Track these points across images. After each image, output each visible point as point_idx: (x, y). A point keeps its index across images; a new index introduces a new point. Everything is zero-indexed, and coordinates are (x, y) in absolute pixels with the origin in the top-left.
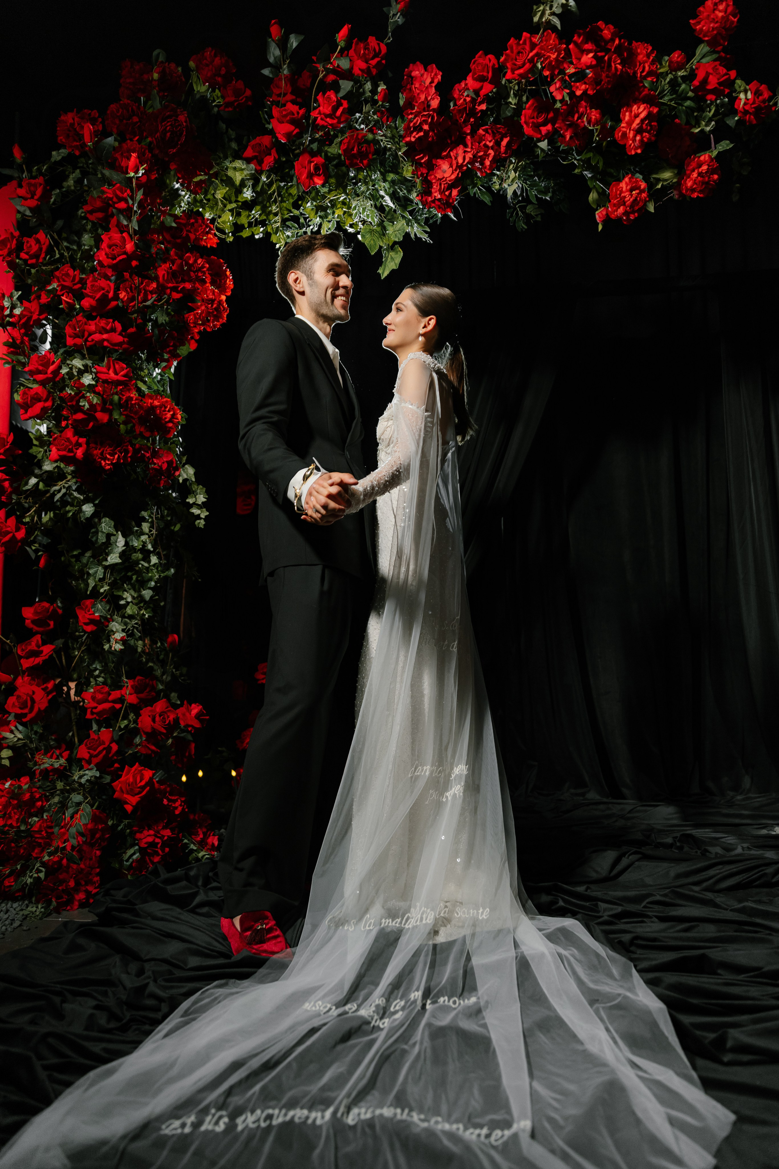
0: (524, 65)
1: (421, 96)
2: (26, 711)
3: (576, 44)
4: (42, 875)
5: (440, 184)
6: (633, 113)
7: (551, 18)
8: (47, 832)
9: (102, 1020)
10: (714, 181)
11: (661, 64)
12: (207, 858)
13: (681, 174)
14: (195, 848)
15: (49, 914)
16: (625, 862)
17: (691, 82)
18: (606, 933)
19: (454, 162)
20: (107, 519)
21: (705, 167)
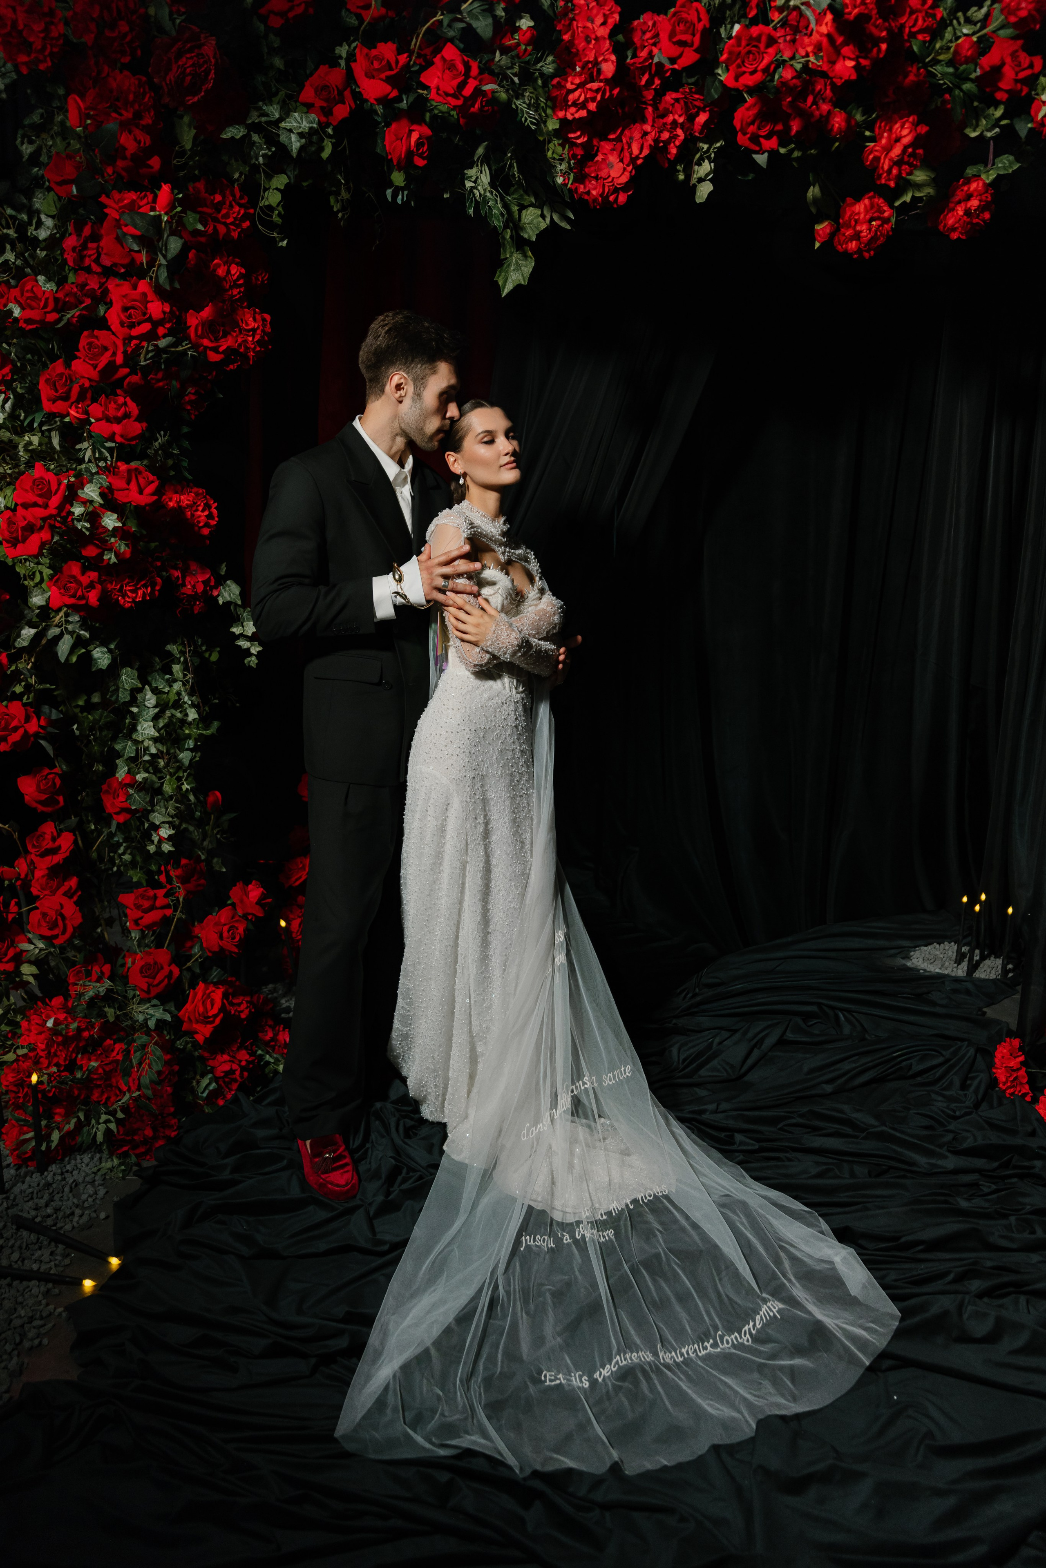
1: (587, 48)
2: (55, 932)
4: (112, 1126)
5: (604, 186)
6: (893, 135)
10: (985, 224)
14: (272, 1061)
19: (627, 152)
20: (129, 669)
21: (974, 203)
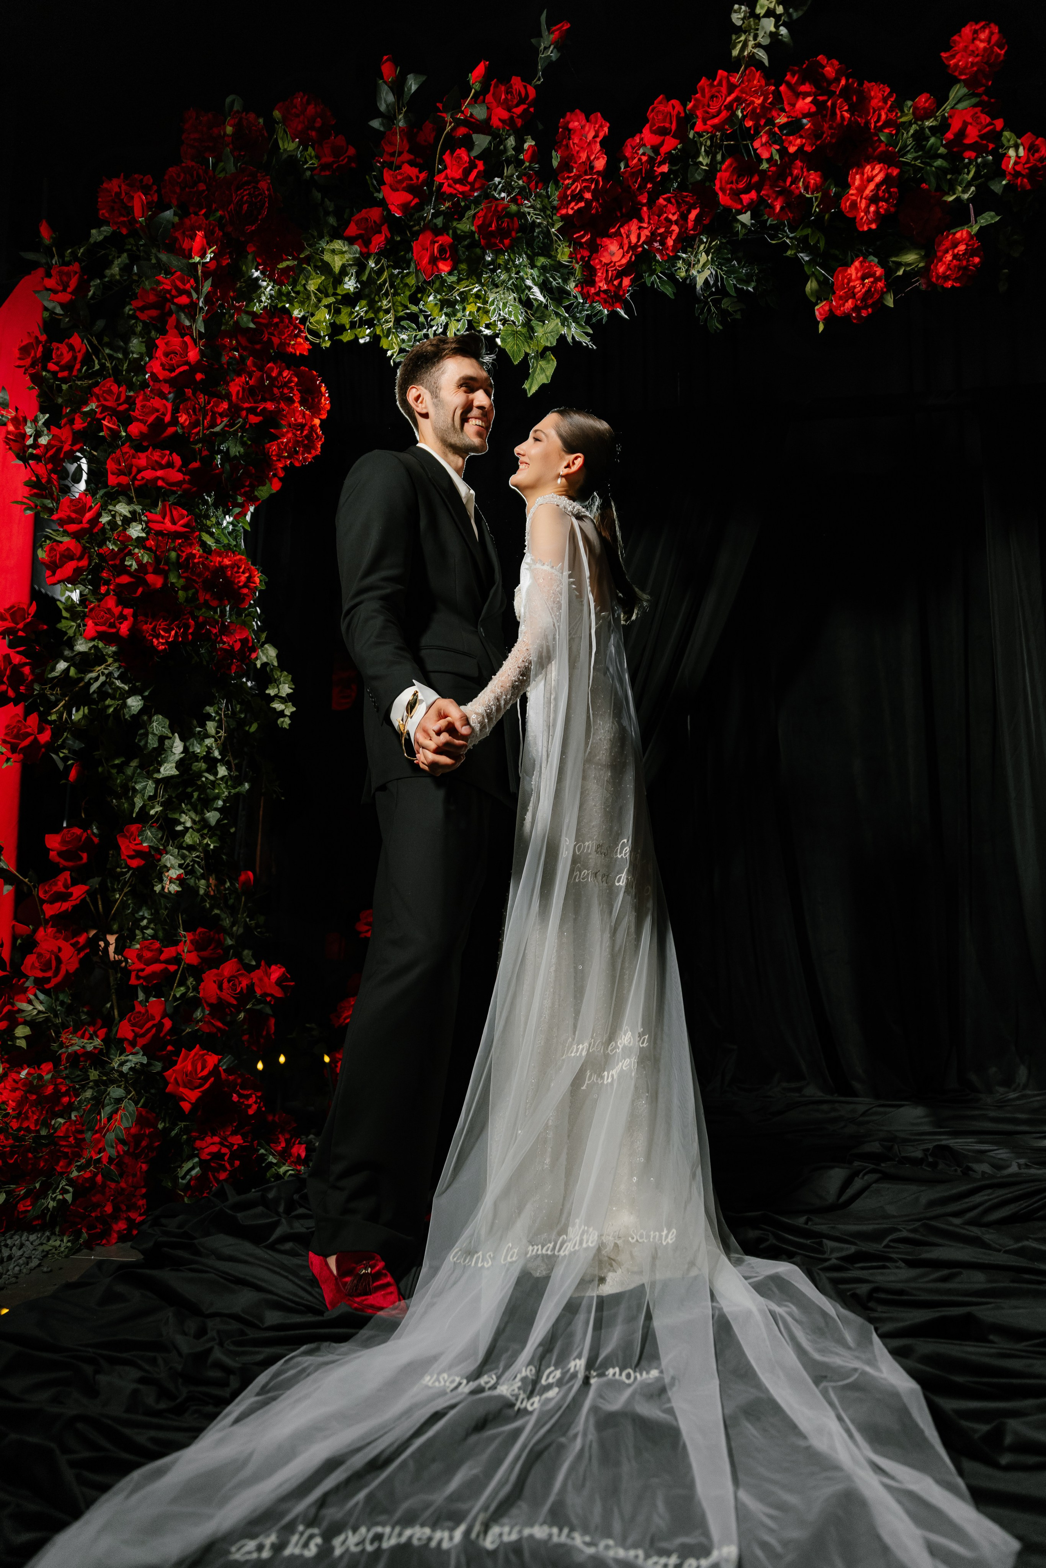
0: (719, 113)
1: (582, 155)
2: (49, 974)
3: (789, 85)
4: (69, 1197)
5: (607, 271)
6: (866, 176)
7: (755, 51)
8: (75, 1138)
9: (150, 1398)
10: (975, 266)
11: (902, 111)
12: (291, 1175)
13: (930, 256)
14: (275, 1161)
15: (78, 1251)
16: (858, 1184)
17: (943, 134)
18: (835, 1282)
19: (626, 241)
20: (160, 717)
21: (962, 247)
